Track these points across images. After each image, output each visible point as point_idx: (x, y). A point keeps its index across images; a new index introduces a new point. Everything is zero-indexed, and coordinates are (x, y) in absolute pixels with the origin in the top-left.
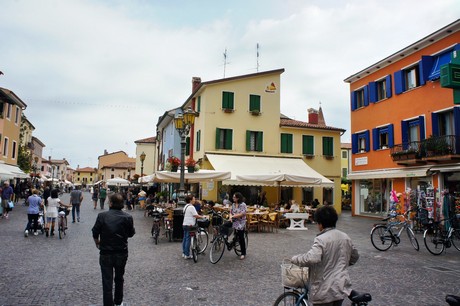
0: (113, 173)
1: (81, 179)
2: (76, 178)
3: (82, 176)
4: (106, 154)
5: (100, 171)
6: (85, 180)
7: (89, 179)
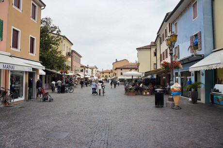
0: (121, 71)
1: (104, 76)
2: (101, 76)
3: (105, 74)
4: (117, 61)
5: (114, 71)
6: (106, 76)
7: (108, 76)
